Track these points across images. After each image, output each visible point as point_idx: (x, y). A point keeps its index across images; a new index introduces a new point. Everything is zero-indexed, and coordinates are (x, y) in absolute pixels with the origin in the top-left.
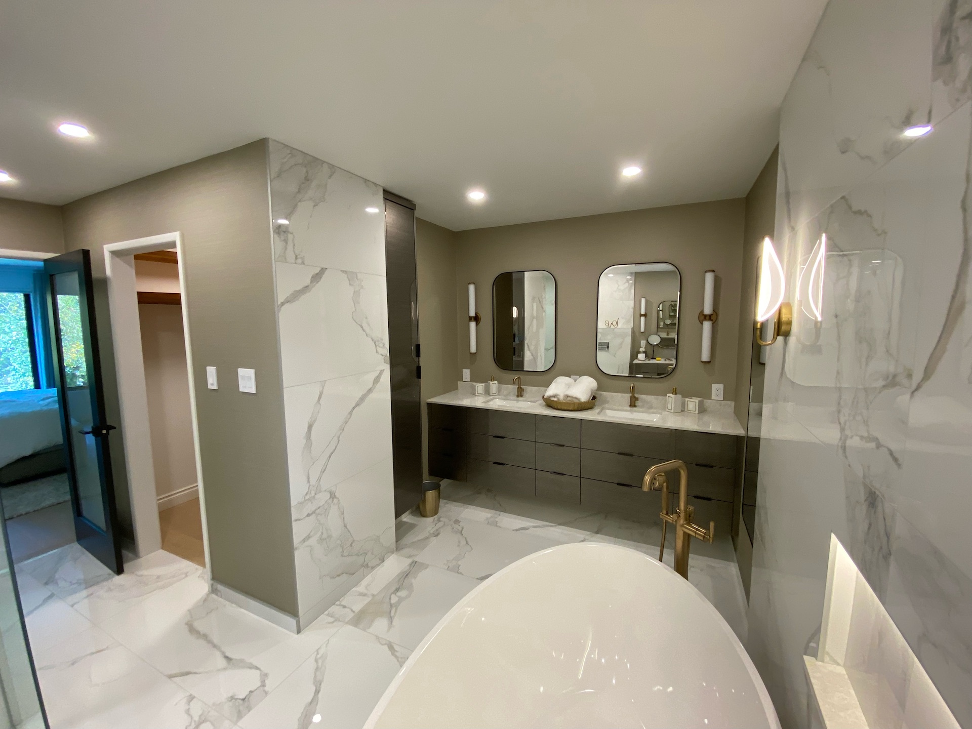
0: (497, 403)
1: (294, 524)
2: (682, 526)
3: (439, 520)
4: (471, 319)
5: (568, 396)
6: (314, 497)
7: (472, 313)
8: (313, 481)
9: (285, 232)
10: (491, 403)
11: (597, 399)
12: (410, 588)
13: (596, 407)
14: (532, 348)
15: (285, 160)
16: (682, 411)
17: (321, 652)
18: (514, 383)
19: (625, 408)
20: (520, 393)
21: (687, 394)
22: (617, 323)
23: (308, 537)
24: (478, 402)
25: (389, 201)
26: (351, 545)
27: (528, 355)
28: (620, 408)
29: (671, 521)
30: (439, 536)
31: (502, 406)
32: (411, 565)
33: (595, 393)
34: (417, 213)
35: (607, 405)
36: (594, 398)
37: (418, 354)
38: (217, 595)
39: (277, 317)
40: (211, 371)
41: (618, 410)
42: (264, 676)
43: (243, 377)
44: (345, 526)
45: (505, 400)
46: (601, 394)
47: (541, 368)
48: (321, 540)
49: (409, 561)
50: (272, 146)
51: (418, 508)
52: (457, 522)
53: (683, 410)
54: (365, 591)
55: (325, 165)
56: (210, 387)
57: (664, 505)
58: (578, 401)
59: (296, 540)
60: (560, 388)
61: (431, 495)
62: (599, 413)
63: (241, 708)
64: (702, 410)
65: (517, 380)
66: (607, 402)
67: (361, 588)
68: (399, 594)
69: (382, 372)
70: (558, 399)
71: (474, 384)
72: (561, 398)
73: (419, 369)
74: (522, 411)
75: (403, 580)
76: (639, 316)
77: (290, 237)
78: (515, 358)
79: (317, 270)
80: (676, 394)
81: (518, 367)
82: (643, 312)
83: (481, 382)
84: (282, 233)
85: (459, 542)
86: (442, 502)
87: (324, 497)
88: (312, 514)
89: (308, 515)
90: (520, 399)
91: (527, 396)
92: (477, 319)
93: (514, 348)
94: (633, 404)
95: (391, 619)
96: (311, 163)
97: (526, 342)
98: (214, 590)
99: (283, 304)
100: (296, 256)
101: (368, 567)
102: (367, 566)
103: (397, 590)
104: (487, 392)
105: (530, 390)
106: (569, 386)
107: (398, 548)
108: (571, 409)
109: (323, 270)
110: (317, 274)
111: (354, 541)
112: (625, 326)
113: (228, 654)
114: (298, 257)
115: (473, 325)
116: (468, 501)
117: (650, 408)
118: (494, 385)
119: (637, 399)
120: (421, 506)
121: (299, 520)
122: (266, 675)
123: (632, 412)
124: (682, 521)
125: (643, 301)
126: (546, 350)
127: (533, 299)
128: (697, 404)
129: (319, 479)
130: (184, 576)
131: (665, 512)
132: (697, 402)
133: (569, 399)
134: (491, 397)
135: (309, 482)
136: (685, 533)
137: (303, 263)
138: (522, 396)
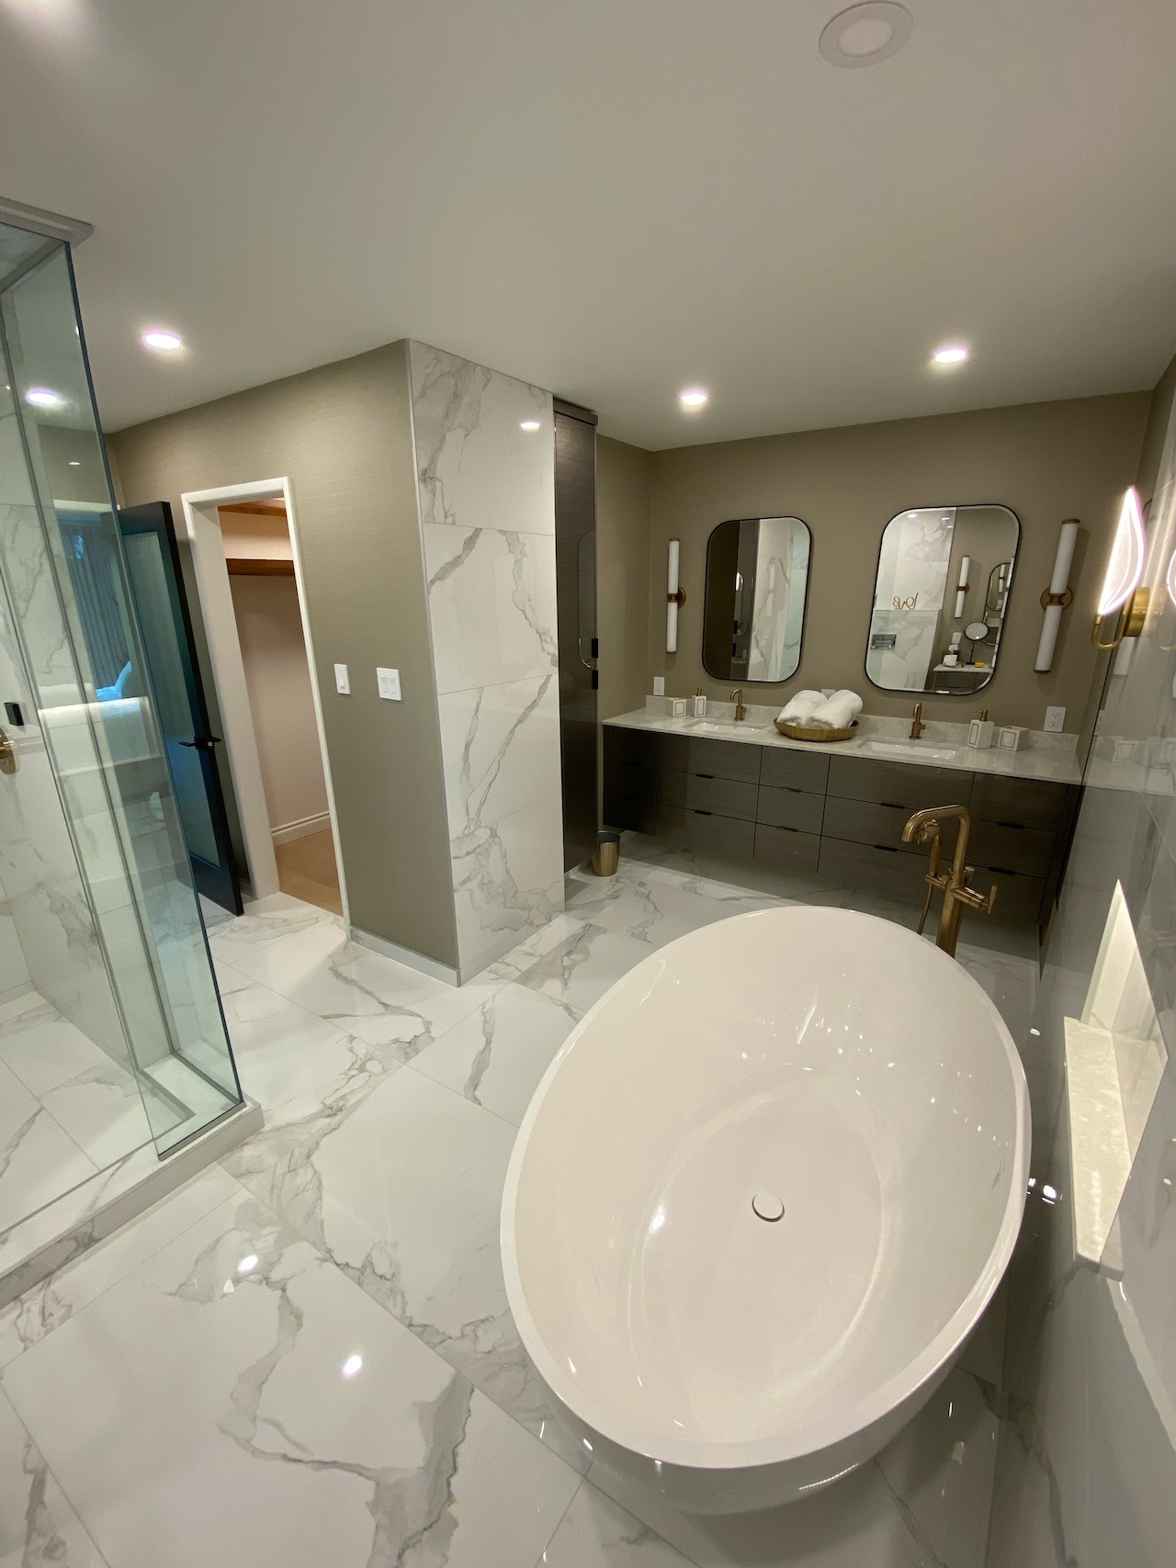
0: (704, 729)
1: (453, 862)
2: (953, 891)
3: (618, 881)
4: (670, 598)
5: (813, 720)
6: (473, 833)
7: (673, 589)
8: (472, 815)
9: (431, 479)
10: (695, 728)
11: (860, 726)
12: (586, 952)
13: (857, 737)
14: (762, 643)
15: (428, 371)
16: (991, 747)
17: (487, 1006)
18: (732, 699)
19: (902, 740)
20: (740, 715)
21: (1004, 721)
22: (915, 601)
23: (468, 879)
24: (676, 726)
25: (561, 416)
26: (514, 896)
27: (755, 656)
28: (893, 739)
29: (939, 885)
30: (619, 899)
31: (711, 732)
32: (584, 927)
33: (857, 717)
34: (599, 429)
35: (873, 736)
36: (855, 723)
37: (595, 653)
38: (358, 943)
39: (426, 599)
40: (341, 671)
41: (891, 743)
42: (428, 1024)
43: (385, 680)
44: (508, 872)
45: (716, 724)
46: (867, 719)
47: (774, 676)
48: (482, 885)
49: (582, 923)
50: (414, 352)
51: (590, 864)
52: (641, 884)
53: (994, 744)
54: (530, 951)
55: (478, 370)
56: (340, 691)
57: (932, 865)
58: (829, 728)
59: (456, 882)
60: (803, 707)
61: (607, 848)
62: (859, 746)
63: (408, 1050)
64: (1024, 745)
65: (737, 695)
66: (875, 730)
67: (526, 946)
68: (573, 957)
69: (549, 677)
70: (798, 723)
71: (671, 699)
72: (803, 722)
73: (595, 674)
74: (742, 740)
75: (575, 945)
76: (954, 588)
77: (438, 484)
78: (734, 661)
79: (470, 533)
80: (986, 720)
81: (740, 674)
82: (962, 583)
83: (681, 697)
84: (429, 480)
85: (645, 907)
86: (622, 860)
87: (483, 834)
88: (472, 853)
89: (468, 854)
90: (739, 722)
91: (750, 719)
92: (679, 598)
93: (735, 645)
94: (915, 735)
95: (565, 983)
96: (461, 367)
97: (754, 634)
98: (353, 937)
99: (433, 582)
100: (446, 513)
101: (533, 926)
102: (532, 922)
103: (569, 953)
104: (690, 711)
105: (754, 710)
106: (817, 705)
107: (567, 909)
108: (816, 739)
109: (478, 531)
110: (471, 537)
111: (517, 891)
112: (928, 607)
113: (384, 1001)
114: (448, 514)
115: (673, 607)
116: (655, 861)
117: (940, 740)
118: (700, 701)
119: (924, 727)
120: (594, 862)
121: (459, 858)
122: (430, 1023)
123: (912, 745)
124: (954, 885)
125: (965, 561)
126: (787, 646)
127: (772, 560)
128: (1018, 736)
129: (479, 811)
130: (312, 922)
131: (932, 874)
132: (1018, 732)
133: (815, 724)
134: (696, 720)
135: (468, 814)
136: (956, 899)
137: (454, 523)
138: (742, 719)
